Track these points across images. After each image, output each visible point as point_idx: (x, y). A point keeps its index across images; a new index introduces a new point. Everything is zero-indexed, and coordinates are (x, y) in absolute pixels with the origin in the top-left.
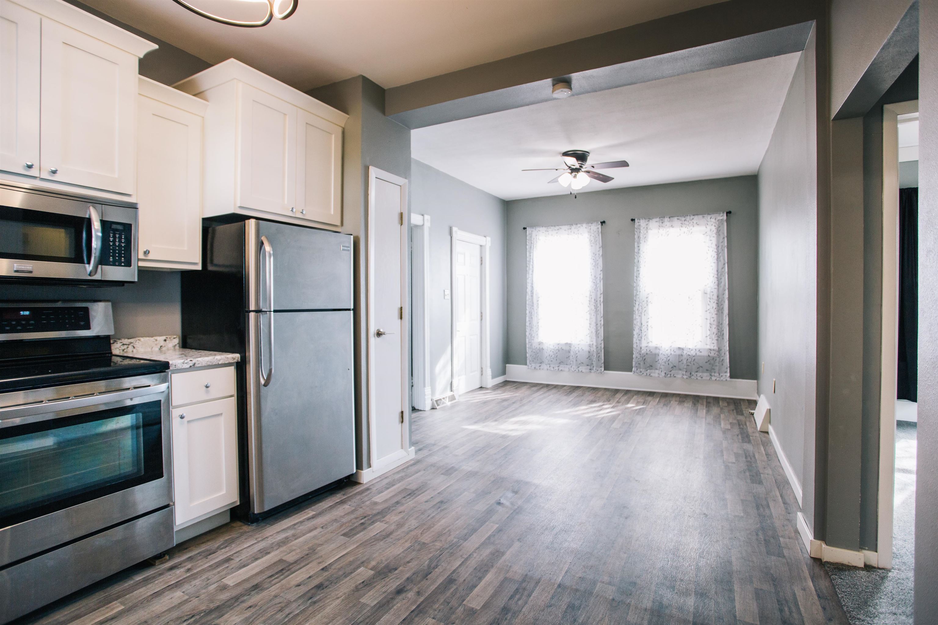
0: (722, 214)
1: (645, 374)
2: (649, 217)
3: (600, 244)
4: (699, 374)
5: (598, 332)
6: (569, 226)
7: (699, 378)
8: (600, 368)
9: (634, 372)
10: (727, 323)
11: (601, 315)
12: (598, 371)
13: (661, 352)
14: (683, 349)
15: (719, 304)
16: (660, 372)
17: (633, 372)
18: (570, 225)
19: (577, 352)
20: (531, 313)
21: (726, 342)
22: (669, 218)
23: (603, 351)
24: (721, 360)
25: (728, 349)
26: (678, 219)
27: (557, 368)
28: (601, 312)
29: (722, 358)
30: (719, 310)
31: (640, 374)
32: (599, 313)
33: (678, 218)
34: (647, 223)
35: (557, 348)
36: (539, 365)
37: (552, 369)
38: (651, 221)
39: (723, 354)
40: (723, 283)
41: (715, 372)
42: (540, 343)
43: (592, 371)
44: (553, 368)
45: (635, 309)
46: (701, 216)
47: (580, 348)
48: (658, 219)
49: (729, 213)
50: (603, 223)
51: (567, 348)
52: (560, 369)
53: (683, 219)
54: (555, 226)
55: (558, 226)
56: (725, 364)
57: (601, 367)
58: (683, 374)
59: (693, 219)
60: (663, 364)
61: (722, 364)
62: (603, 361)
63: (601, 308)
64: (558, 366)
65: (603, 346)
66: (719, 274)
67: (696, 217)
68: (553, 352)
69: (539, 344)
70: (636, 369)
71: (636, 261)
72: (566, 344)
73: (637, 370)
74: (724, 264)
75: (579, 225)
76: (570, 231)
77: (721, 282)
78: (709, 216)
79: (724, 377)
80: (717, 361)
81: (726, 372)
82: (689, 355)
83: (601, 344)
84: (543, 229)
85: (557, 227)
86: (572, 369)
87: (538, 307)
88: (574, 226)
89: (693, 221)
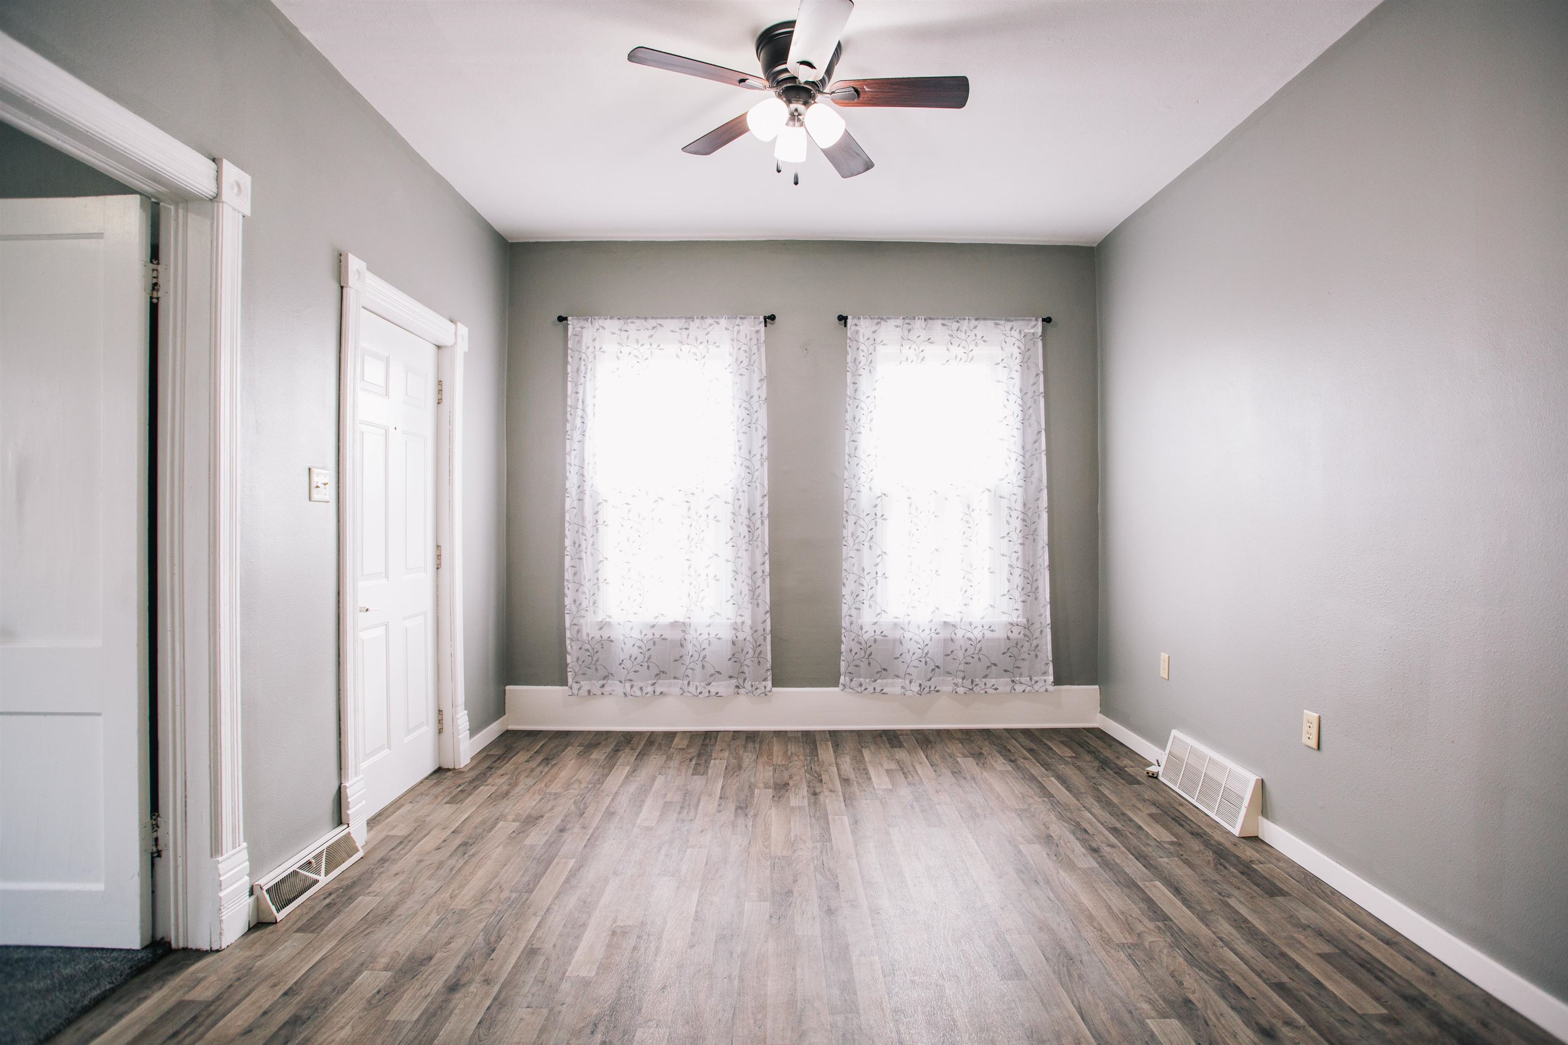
0: (1034, 323)
1: (871, 690)
2: (880, 317)
3: (761, 371)
4: (991, 682)
5: (758, 591)
6: (684, 321)
7: (990, 691)
8: (764, 683)
9: (844, 686)
10: (1047, 563)
11: (763, 549)
12: (759, 691)
13: (908, 635)
14: (954, 626)
15: (1028, 524)
16: (907, 682)
17: (841, 687)
18: (686, 318)
19: (705, 645)
20: (577, 545)
21: (1044, 606)
22: (925, 320)
23: (769, 638)
24: (1034, 645)
25: (1049, 621)
26: (943, 325)
27: (650, 689)
28: (763, 543)
29: (1035, 643)
30: (1029, 535)
31: (859, 689)
32: (759, 544)
33: (943, 322)
34: (874, 328)
35: (650, 636)
36: (601, 682)
37: (639, 693)
38: (883, 323)
39: (1037, 634)
40: (1036, 475)
41: (1021, 675)
42: (602, 626)
43: (742, 691)
44: (641, 689)
45: (847, 533)
46: (990, 323)
47: (713, 635)
48: (899, 322)
49: (1047, 320)
50: (770, 319)
51: (677, 635)
52: (658, 693)
53: (955, 325)
54: (646, 319)
55: (653, 318)
56: (1041, 655)
57: (765, 680)
58: (956, 684)
59: (976, 327)
60: (916, 663)
61: (1036, 656)
62: (769, 665)
63: (764, 532)
64: (654, 684)
65: (768, 628)
66: (1028, 455)
67: (981, 324)
68: (640, 647)
69: (601, 628)
70: (848, 679)
71: (849, 417)
72: (674, 624)
73: (851, 680)
74: (1039, 432)
75: (709, 321)
76: (685, 333)
77: (1032, 474)
78: (1010, 324)
79: (1039, 684)
80: (1025, 649)
81: (1045, 673)
82: (970, 639)
83: (764, 621)
84: (612, 325)
85: (652, 323)
86: (692, 689)
87: (597, 531)
88: (697, 322)
89: (976, 331)
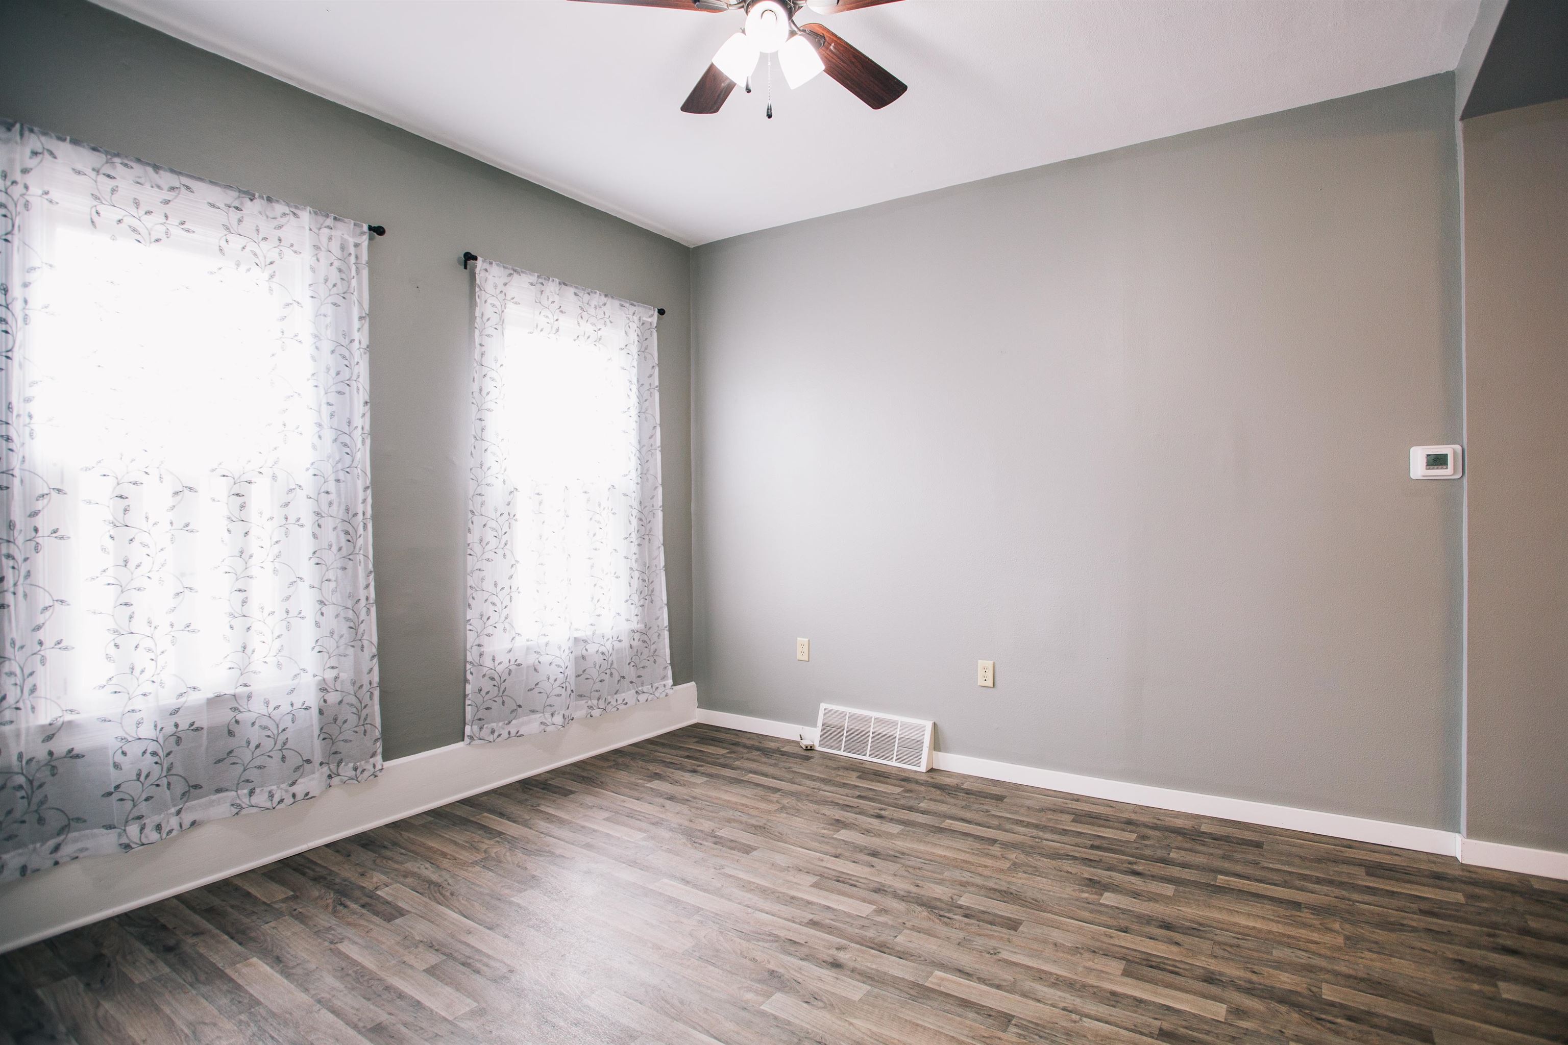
0: (652, 312)
1: (505, 735)
2: (515, 267)
3: (360, 304)
4: (620, 697)
5: (362, 627)
6: (236, 194)
7: (622, 707)
8: (372, 760)
9: (471, 738)
10: (662, 564)
11: (366, 565)
12: (366, 774)
13: (544, 659)
14: (585, 641)
15: (644, 521)
16: (548, 715)
17: (467, 740)
18: (240, 191)
19: (287, 722)
21: (661, 608)
22: (560, 284)
23: (377, 694)
24: (652, 651)
25: (666, 623)
26: (576, 294)
27: (174, 822)
28: (366, 556)
29: (653, 647)
30: (644, 535)
31: (491, 738)
32: (362, 557)
33: (576, 291)
34: (506, 280)
35: (170, 729)
36: (52, 843)
37: (154, 836)
38: (515, 275)
39: (655, 638)
40: (652, 472)
41: (642, 684)
42: (50, 734)
43: (336, 780)
44: (158, 828)
45: (472, 538)
46: (617, 303)
47: (298, 705)
48: (533, 278)
49: (661, 312)
50: (378, 231)
51: (224, 716)
52: (186, 824)
53: (586, 297)
54: (156, 168)
55: (172, 171)
56: (659, 660)
57: (374, 755)
58: (590, 707)
59: (605, 304)
60: (558, 691)
61: (655, 661)
62: (377, 733)
63: (366, 539)
64: (178, 812)
65: (376, 679)
66: (644, 450)
67: (609, 301)
68: (154, 754)
69: (49, 738)
70: (476, 728)
71: (475, 387)
72: (216, 701)
73: (481, 728)
74: (655, 427)
75: (280, 208)
76: (234, 215)
77: (648, 470)
78: (633, 309)
79: (661, 689)
80: (644, 656)
81: (664, 678)
82: (603, 653)
83: (371, 670)
84: (85, 158)
85: (167, 179)
86: (261, 798)
87: (37, 549)
88: (258, 204)
89: (604, 309)
